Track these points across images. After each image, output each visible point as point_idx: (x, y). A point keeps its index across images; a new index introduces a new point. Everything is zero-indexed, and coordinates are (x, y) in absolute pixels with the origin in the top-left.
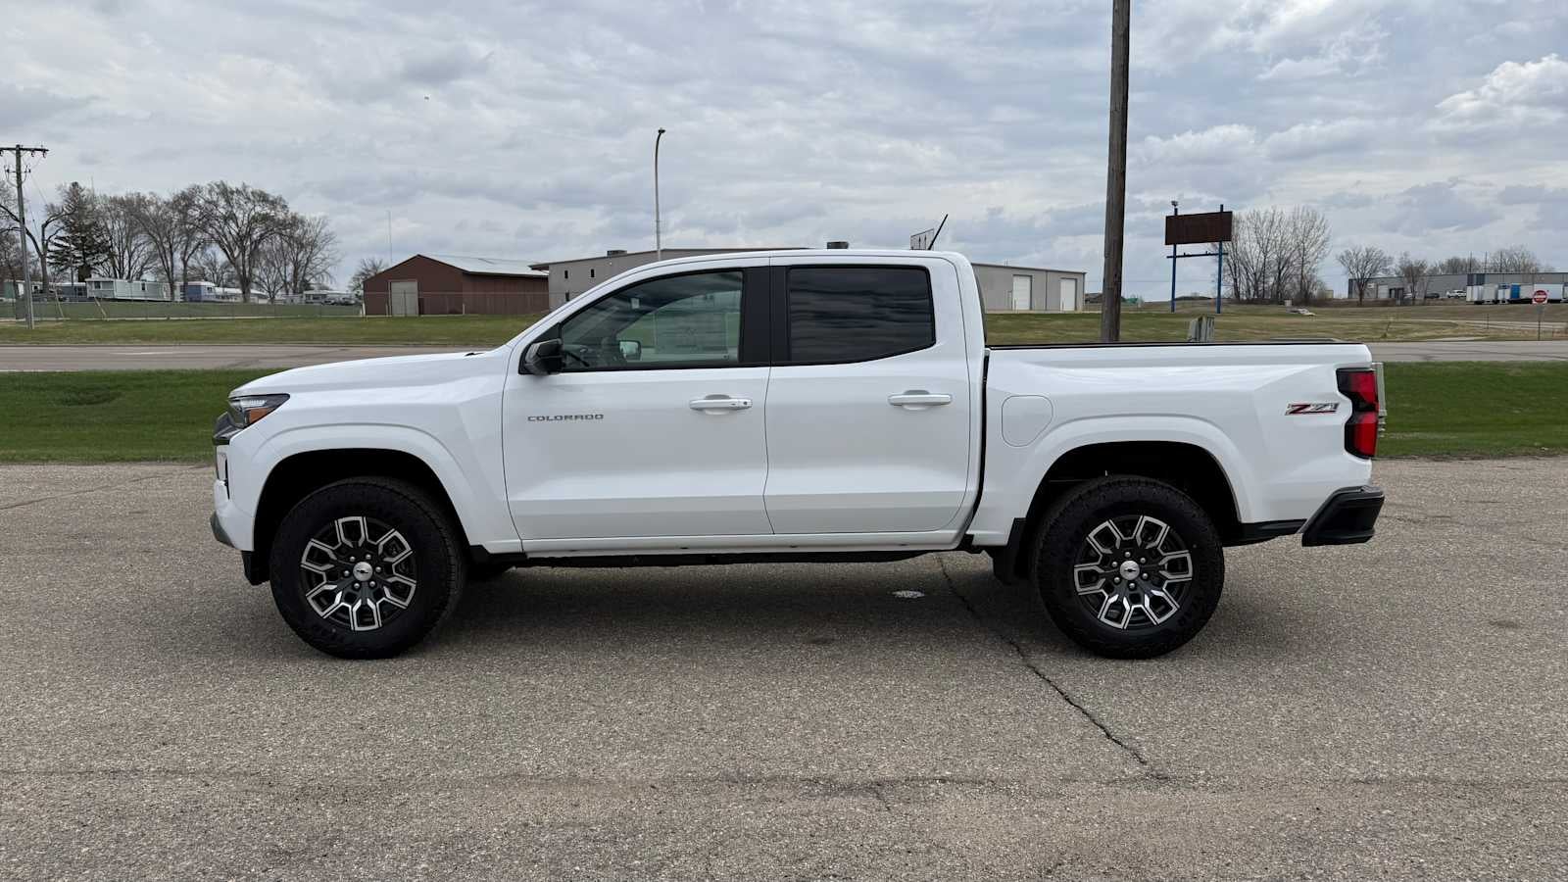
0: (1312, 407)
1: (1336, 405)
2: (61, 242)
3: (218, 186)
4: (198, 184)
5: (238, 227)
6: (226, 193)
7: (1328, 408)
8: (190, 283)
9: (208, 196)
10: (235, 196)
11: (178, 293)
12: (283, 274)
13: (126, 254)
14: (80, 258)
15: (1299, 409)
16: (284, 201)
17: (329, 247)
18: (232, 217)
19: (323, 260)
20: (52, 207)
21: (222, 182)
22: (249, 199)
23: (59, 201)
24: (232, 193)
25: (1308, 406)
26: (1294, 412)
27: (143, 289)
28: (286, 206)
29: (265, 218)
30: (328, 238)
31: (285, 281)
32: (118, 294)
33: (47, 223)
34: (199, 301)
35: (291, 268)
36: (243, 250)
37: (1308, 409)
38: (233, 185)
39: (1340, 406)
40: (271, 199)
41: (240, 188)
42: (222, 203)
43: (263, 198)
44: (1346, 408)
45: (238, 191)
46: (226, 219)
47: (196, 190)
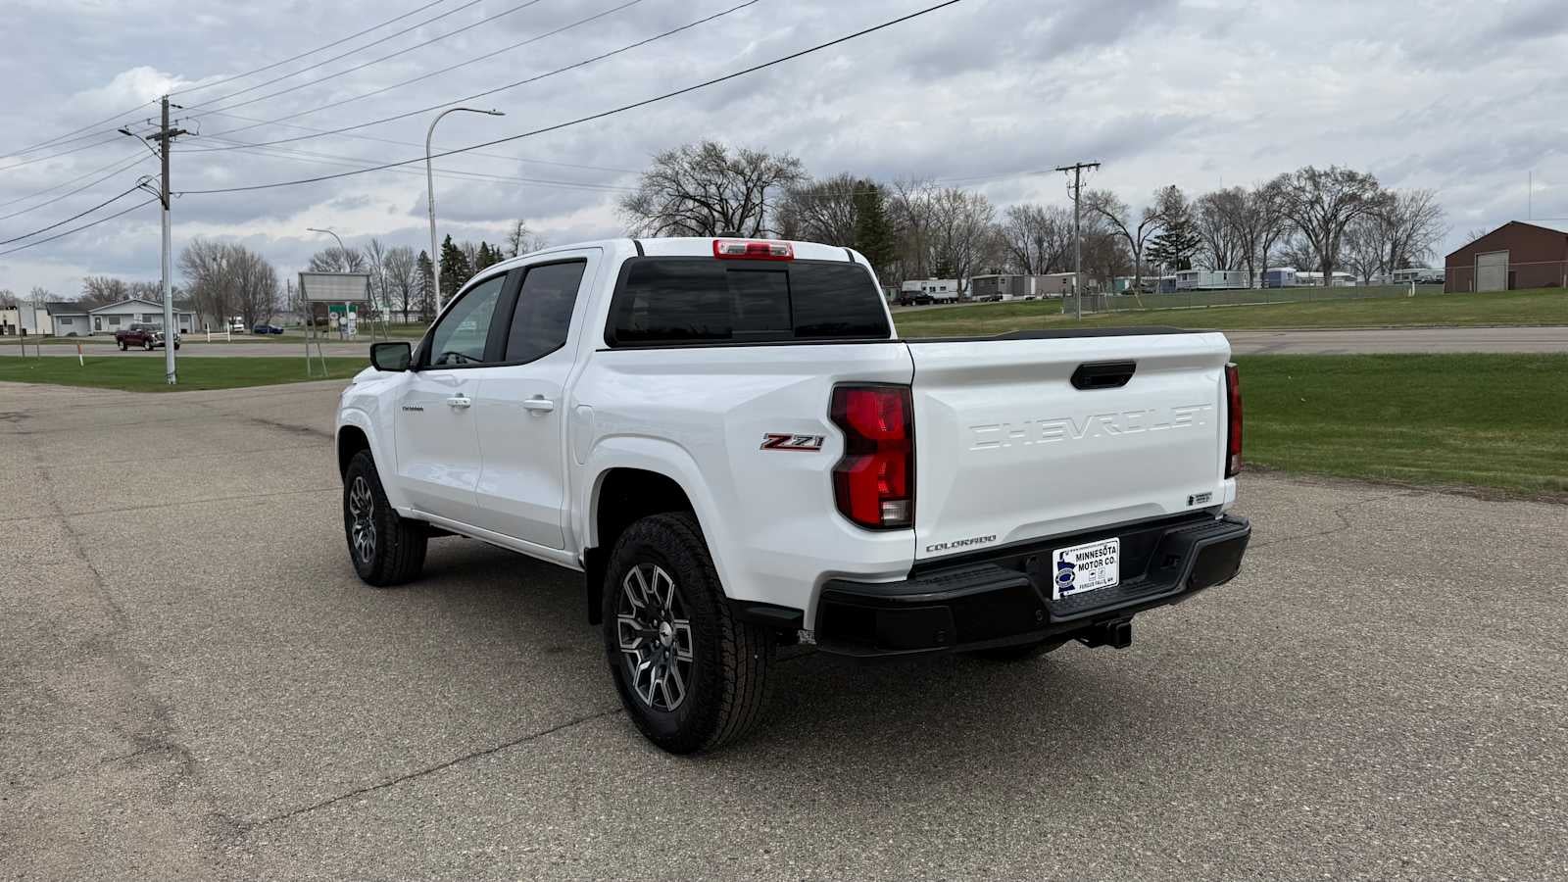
0: (793, 441)
1: (822, 439)
2: (1157, 241)
3: (1307, 172)
4: (1286, 172)
5: (1323, 209)
6: (1313, 177)
7: (811, 443)
8: (1268, 270)
9: (1296, 183)
10: (1323, 180)
11: (1257, 279)
12: (1380, 253)
13: (1230, 245)
14: (1173, 253)
15: (776, 442)
16: (1374, 178)
17: (1433, 221)
18: (1318, 200)
19: (1425, 235)
20: (1148, 209)
21: (1311, 167)
22: (1337, 180)
23: (1153, 204)
24: (1320, 176)
25: (787, 438)
26: (770, 446)
27: (1225, 278)
28: (1376, 183)
29: (1353, 197)
30: (1434, 212)
31: (1381, 261)
32: (1201, 284)
33: (1143, 225)
34: (1279, 287)
35: (1388, 247)
36: (1328, 233)
37: (788, 443)
38: (1319, 168)
39: (825, 443)
40: (1360, 177)
41: (1328, 170)
42: (1309, 187)
43: (1351, 177)
44: (835, 445)
45: (1326, 175)
46: (1312, 204)
47: (1286, 177)
